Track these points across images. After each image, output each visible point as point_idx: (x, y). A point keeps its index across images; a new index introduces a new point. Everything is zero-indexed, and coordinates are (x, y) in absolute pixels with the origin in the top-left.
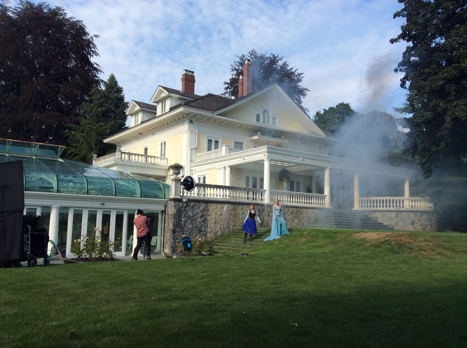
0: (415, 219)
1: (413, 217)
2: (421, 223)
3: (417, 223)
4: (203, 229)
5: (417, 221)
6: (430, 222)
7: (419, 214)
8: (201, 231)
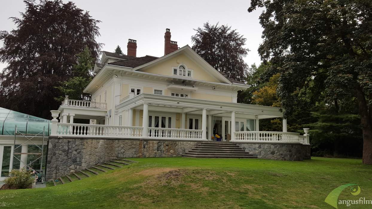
0: (275, 149)
1: (273, 148)
2: (281, 152)
3: (277, 153)
4: (78, 160)
5: (277, 151)
6: (290, 152)
7: (279, 146)
8: (76, 161)
